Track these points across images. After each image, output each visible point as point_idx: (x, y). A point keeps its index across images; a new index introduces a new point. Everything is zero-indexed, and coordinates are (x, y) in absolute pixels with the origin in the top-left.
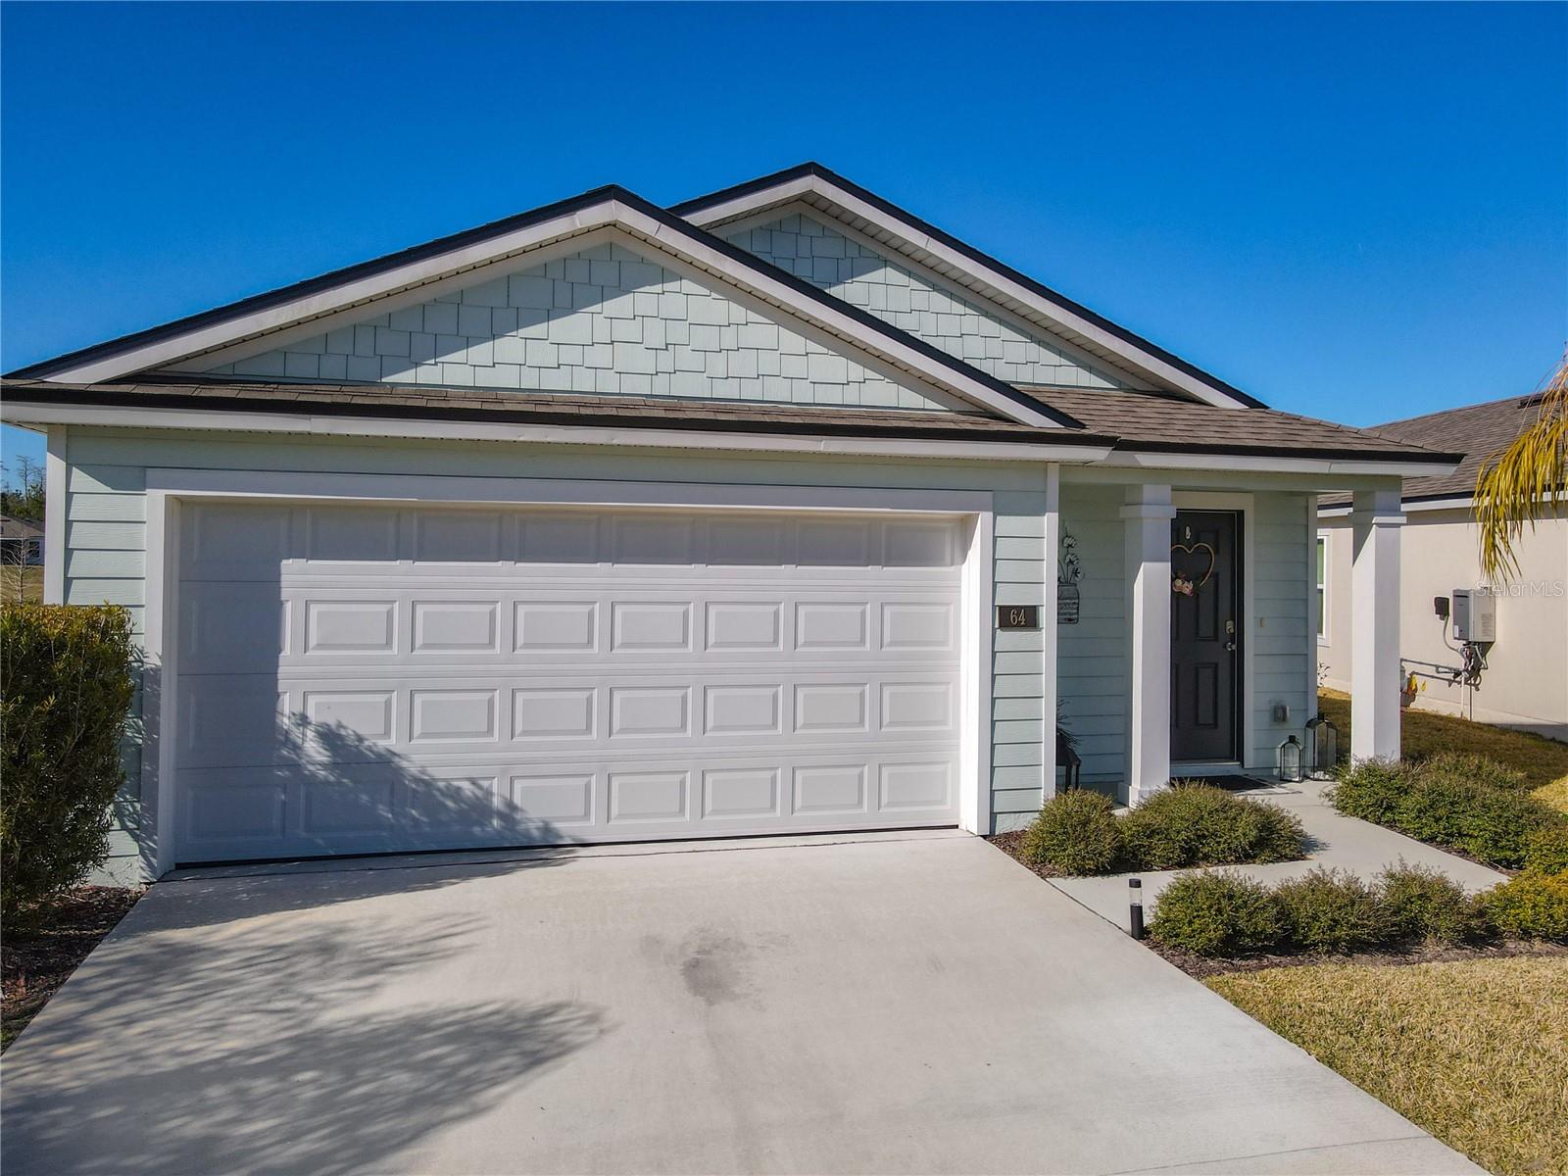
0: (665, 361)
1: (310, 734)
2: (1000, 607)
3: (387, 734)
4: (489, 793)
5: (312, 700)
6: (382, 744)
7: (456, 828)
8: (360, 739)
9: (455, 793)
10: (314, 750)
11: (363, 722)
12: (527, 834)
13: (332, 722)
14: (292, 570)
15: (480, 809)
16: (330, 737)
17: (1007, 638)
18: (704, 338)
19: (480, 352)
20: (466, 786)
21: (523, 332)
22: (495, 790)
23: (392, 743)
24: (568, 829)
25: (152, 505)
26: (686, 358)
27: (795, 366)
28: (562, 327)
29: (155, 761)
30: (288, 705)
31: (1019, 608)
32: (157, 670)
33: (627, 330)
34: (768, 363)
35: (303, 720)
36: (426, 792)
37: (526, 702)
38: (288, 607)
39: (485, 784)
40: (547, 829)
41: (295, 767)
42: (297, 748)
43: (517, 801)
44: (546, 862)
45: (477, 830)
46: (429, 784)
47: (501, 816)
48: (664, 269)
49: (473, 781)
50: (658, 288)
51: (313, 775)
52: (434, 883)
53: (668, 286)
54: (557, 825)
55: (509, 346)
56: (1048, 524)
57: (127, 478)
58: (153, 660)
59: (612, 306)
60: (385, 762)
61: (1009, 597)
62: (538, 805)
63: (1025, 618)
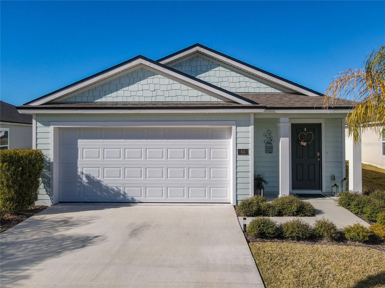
0: (154, 94)
1: (84, 176)
2: (238, 149)
3: (99, 177)
4: (120, 190)
5: (84, 169)
6: (98, 178)
7: (113, 197)
8: (94, 177)
9: (113, 190)
10: (85, 179)
11: (94, 174)
12: (128, 199)
13: (88, 174)
14: (81, 143)
15: (118, 193)
16: (88, 177)
17: (240, 157)
18: (163, 88)
19: (114, 94)
20: (115, 188)
21: (123, 89)
22: (121, 189)
23: (100, 178)
24: (137, 199)
25: (51, 129)
26: (160, 93)
27: (185, 93)
28: (132, 87)
29: (53, 181)
30: (79, 170)
31: (243, 150)
32: (53, 162)
33: (146, 87)
34: (179, 92)
35: (82, 173)
36: (107, 189)
37: (127, 170)
38: (79, 149)
39: (119, 188)
40: (132, 199)
41: (81, 183)
42: (81, 179)
43: (126, 192)
45: (118, 198)
46: (108, 187)
47: (123, 195)
48: (154, 73)
49: (117, 187)
50: (153, 77)
51: (85, 185)
53: (155, 77)
54: (135, 198)
55: (120, 92)
56: (251, 128)
57: (47, 124)
58: (52, 160)
59: (142, 82)
60: (99, 182)
61: (240, 147)
62: (131, 193)
63: (245, 152)
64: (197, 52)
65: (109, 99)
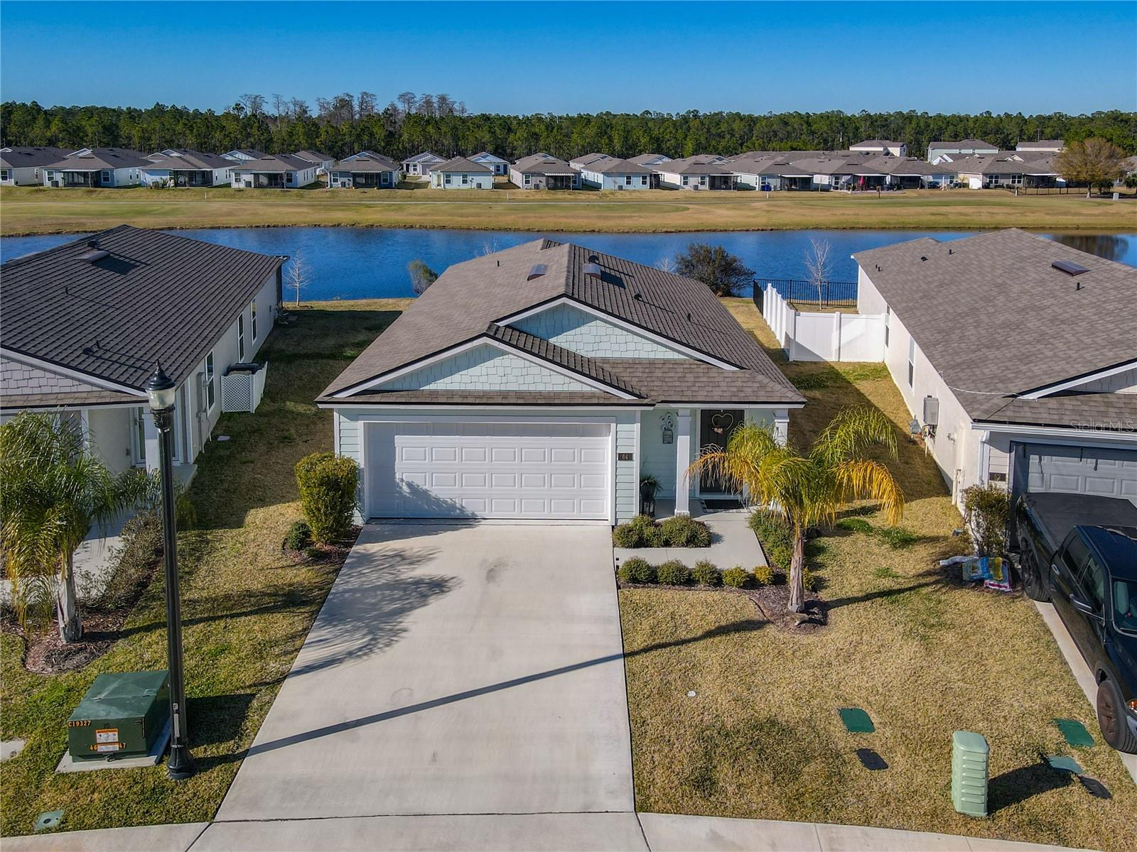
0: (504, 380)
1: (404, 484)
2: (619, 454)
3: (425, 485)
4: (455, 503)
5: (404, 475)
6: (424, 487)
7: (447, 512)
8: (418, 486)
9: (446, 502)
10: (405, 488)
11: (418, 481)
12: (467, 515)
13: (410, 481)
14: (399, 440)
15: (453, 507)
16: (410, 485)
17: (621, 463)
18: (516, 372)
19: (448, 380)
20: (448, 500)
21: (460, 373)
22: (457, 501)
23: (427, 487)
24: (479, 514)
25: (360, 425)
26: (511, 378)
27: (547, 379)
28: (472, 371)
29: (364, 493)
30: (398, 476)
31: (626, 454)
32: (363, 469)
33: (492, 371)
35: (402, 480)
36: (437, 501)
37: (465, 477)
38: (397, 448)
39: (454, 500)
40: (473, 514)
41: (401, 493)
42: (401, 488)
43: (463, 505)
44: (470, 526)
45: (452, 513)
46: (438, 499)
47: (459, 509)
48: (504, 353)
49: (451, 499)
50: (501, 358)
51: (405, 496)
52: (435, 532)
53: (504, 357)
54: (476, 513)
55: (456, 377)
56: (637, 427)
57: (354, 417)
58: (362, 466)
59: (487, 364)
60: (425, 492)
61: (622, 450)
62: (470, 507)
63: (628, 457)
64: (564, 304)
65: (441, 385)
